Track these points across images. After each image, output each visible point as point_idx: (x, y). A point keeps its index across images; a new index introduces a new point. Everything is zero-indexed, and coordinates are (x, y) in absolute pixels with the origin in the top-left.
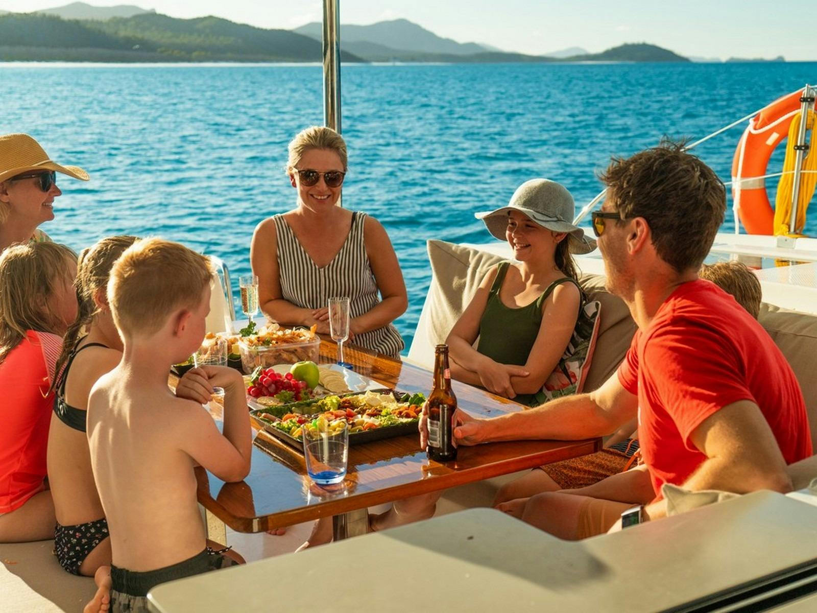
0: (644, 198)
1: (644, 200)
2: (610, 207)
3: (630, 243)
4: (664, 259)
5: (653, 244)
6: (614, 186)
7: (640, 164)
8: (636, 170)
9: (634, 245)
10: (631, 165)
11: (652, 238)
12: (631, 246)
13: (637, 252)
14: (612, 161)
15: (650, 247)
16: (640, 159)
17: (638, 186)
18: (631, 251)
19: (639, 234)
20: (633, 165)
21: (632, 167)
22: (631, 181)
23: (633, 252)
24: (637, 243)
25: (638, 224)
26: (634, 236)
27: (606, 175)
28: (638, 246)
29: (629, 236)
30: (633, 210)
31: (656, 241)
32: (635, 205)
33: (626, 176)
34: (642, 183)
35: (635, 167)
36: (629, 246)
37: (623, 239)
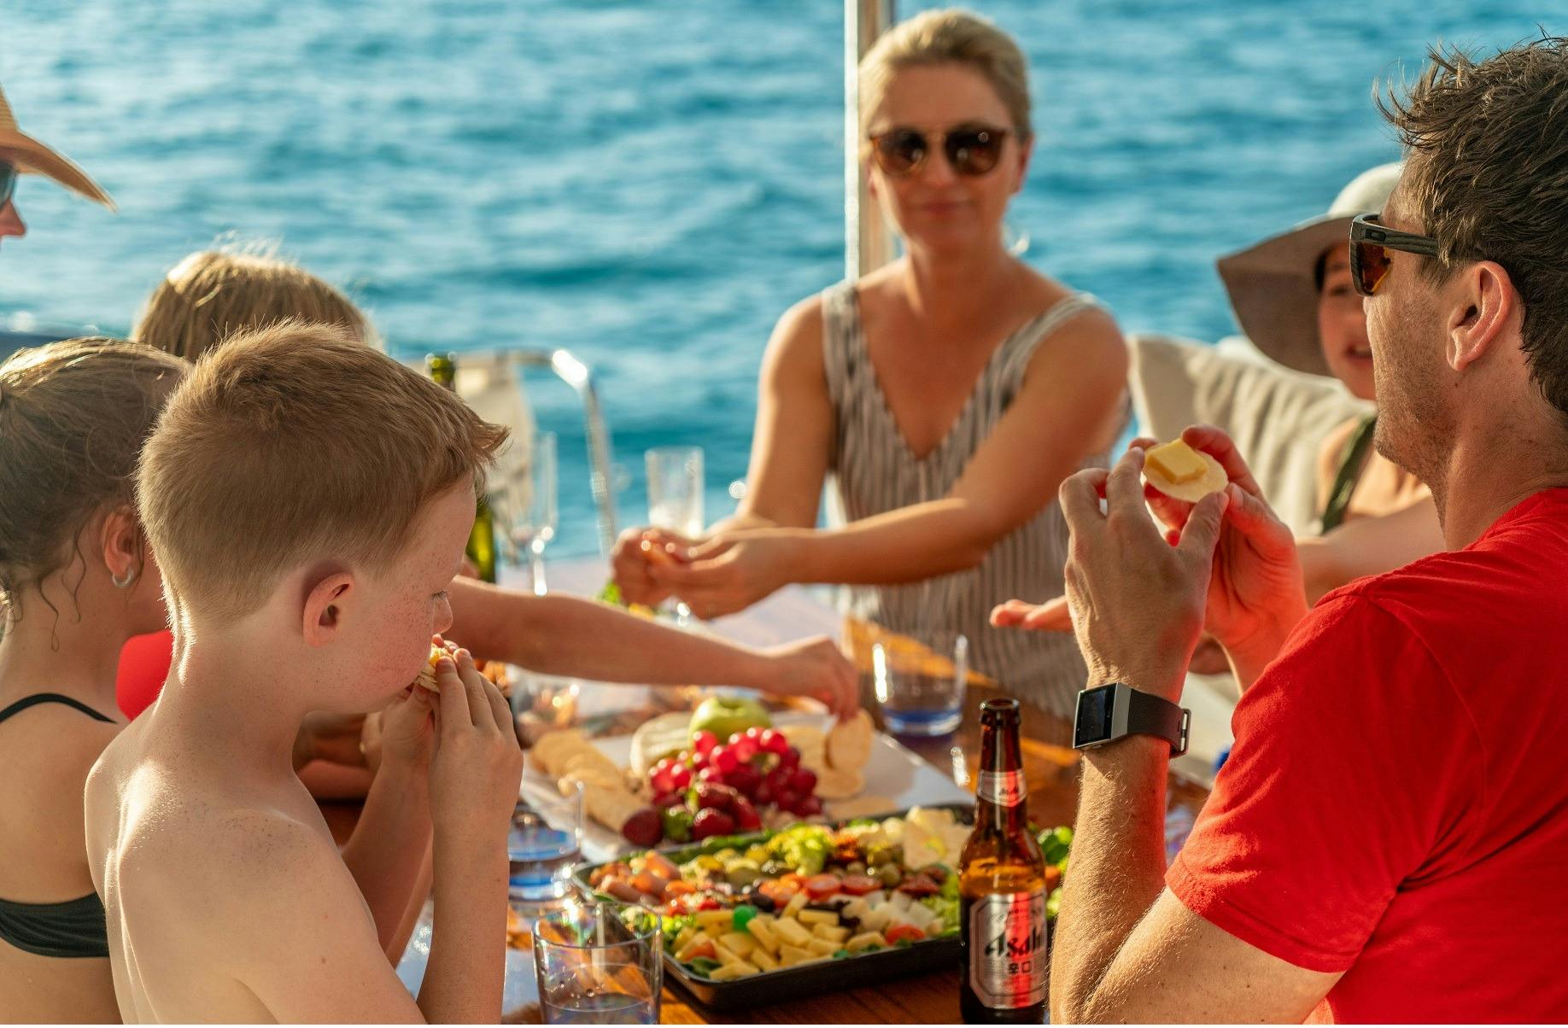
0: (1511, 203)
1: (1510, 209)
2: (1409, 212)
3: (1455, 335)
4: (1552, 397)
5: (1525, 348)
6: (1428, 147)
7: (1513, 92)
8: (1499, 107)
9: (1467, 346)
10: (1484, 88)
11: (1523, 330)
12: (1457, 346)
13: (1471, 365)
14: (1432, 64)
15: (1514, 355)
16: (1517, 73)
17: (1499, 161)
18: (1455, 361)
19: (1484, 312)
20: (1493, 89)
21: (1486, 97)
22: (1481, 142)
23: (1459, 363)
24: (1476, 336)
25: (1484, 277)
26: (1471, 313)
27: (1409, 106)
28: (1476, 347)
29: (1454, 314)
30: (1476, 234)
31: (1533, 339)
32: (1486, 221)
33: (1467, 124)
34: (1513, 153)
35: (1496, 99)
36: (1452, 340)
37: (1433, 318)
